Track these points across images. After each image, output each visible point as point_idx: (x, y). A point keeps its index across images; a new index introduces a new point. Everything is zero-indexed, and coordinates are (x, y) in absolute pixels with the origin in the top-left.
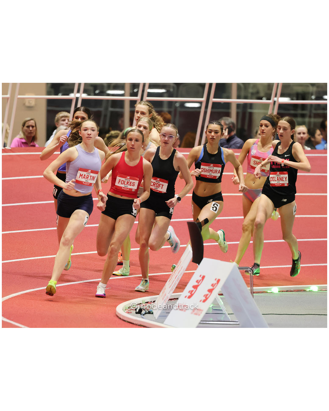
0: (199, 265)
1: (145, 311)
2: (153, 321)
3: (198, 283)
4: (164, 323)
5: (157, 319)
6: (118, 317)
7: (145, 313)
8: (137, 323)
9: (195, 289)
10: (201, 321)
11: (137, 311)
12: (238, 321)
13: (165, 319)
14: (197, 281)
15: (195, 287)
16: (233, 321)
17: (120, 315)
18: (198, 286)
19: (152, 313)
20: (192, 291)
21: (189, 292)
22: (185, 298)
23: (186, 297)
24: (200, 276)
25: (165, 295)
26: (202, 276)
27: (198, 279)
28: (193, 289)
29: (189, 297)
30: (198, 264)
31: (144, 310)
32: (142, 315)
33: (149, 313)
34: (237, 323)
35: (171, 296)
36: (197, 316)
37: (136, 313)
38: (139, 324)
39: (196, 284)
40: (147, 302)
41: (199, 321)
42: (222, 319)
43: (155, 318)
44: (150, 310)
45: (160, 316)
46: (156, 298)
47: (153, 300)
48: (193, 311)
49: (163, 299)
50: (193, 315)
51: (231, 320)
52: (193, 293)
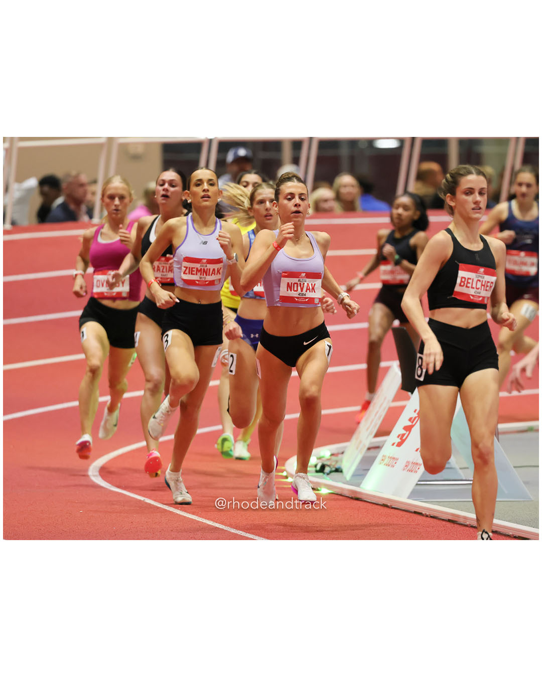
0: (412, 393)
1: (330, 468)
2: (343, 483)
3: (412, 422)
4: (362, 485)
5: (350, 480)
7: (331, 472)
9: (408, 432)
10: (419, 481)
11: (318, 468)
13: (363, 480)
14: (410, 420)
15: (408, 429)
16: (468, 479)
18: (412, 426)
19: (341, 472)
20: (404, 435)
21: (398, 437)
22: (393, 447)
23: (393, 444)
24: (415, 411)
25: (361, 442)
26: (417, 412)
27: (411, 416)
28: (404, 432)
29: (399, 445)
30: (410, 393)
31: (329, 466)
32: (326, 474)
33: (338, 470)
35: (371, 443)
36: (413, 473)
37: (317, 471)
39: (410, 424)
40: (333, 455)
41: (415, 481)
43: (345, 478)
44: (337, 466)
45: (354, 475)
46: (345, 447)
47: (341, 451)
48: (406, 466)
49: (357, 448)
50: (405, 472)
51: (464, 479)
52: (404, 438)
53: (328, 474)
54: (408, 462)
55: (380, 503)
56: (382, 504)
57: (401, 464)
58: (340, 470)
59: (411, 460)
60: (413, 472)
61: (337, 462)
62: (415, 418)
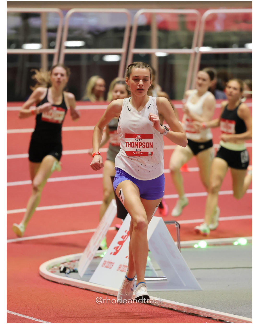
1: (70, 270)
2: (78, 279)
3: (124, 239)
4: (90, 281)
5: (83, 277)
6: (41, 276)
7: (70, 272)
8: (61, 282)
11: (62, 269)
12: (165, 277)
13: (91, 277)
14: (122, 237)
15: (121, 243)
16: (160, 276)
17: (44, 274)
18: (124, 242)
19: (77, 272)
20: (118, 247)
21: (114, 249)
22: (111, 255)
23: (111, 254)
24: (126, 231)
25: (90, 252)
26: (127, 232)
27: (123, 235)
28: (118, 245)
29: (115, 254)
30: (122, 220)
31: (69, 268)
33: (75, 271)
34: (165, 279)
37: (61, 272)
38: (64, 283)
39: (122, 240)
40: (72, 261)
42: (149, 275)
43: (80, 276)
44: (74, 268)
45: (85, 275)
46: (80, 256)
47: (77, 259)
48: (119, 268)
49: (88, 256)
50: (119, 272)
51: (158, 276)
52: (118, 249)
53: (68, 274)
54: (121, 265)
55: (102, 292)
56: (103, 293)
57: (116, 267)
58: (76, 271)
59: (122, 264)
60: (124, 271)
61: (74, 266)
62: (126, 236)
